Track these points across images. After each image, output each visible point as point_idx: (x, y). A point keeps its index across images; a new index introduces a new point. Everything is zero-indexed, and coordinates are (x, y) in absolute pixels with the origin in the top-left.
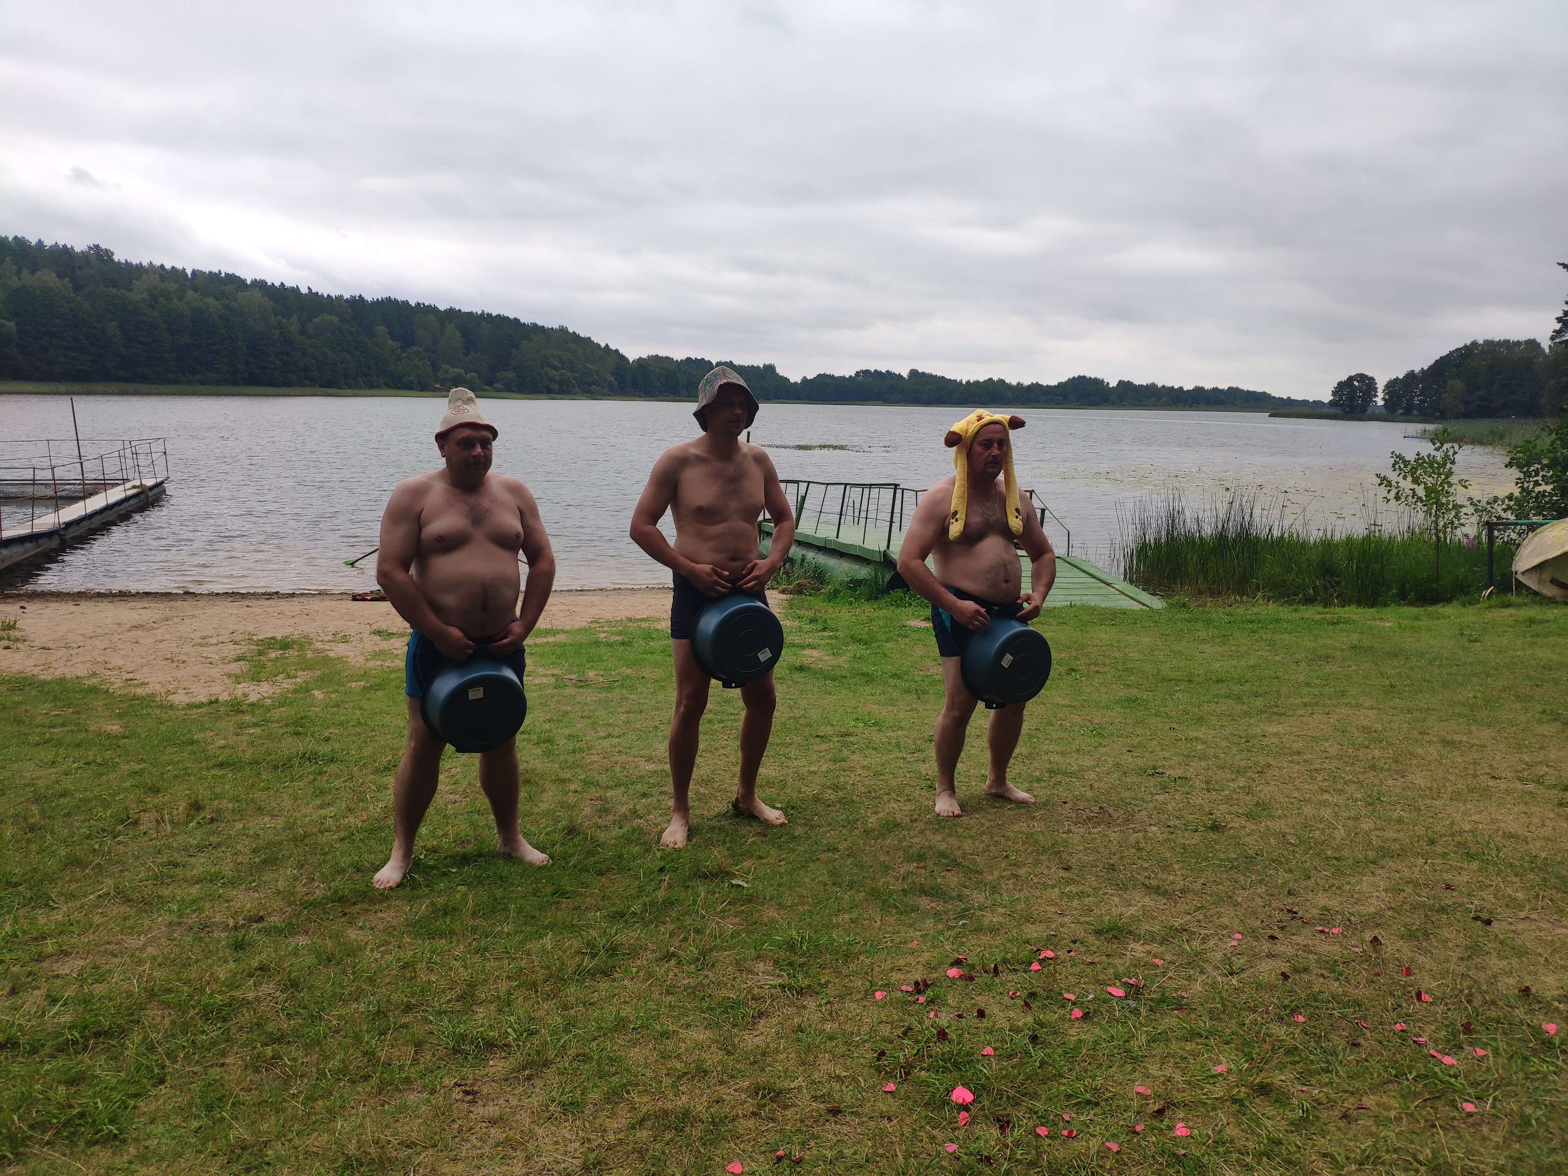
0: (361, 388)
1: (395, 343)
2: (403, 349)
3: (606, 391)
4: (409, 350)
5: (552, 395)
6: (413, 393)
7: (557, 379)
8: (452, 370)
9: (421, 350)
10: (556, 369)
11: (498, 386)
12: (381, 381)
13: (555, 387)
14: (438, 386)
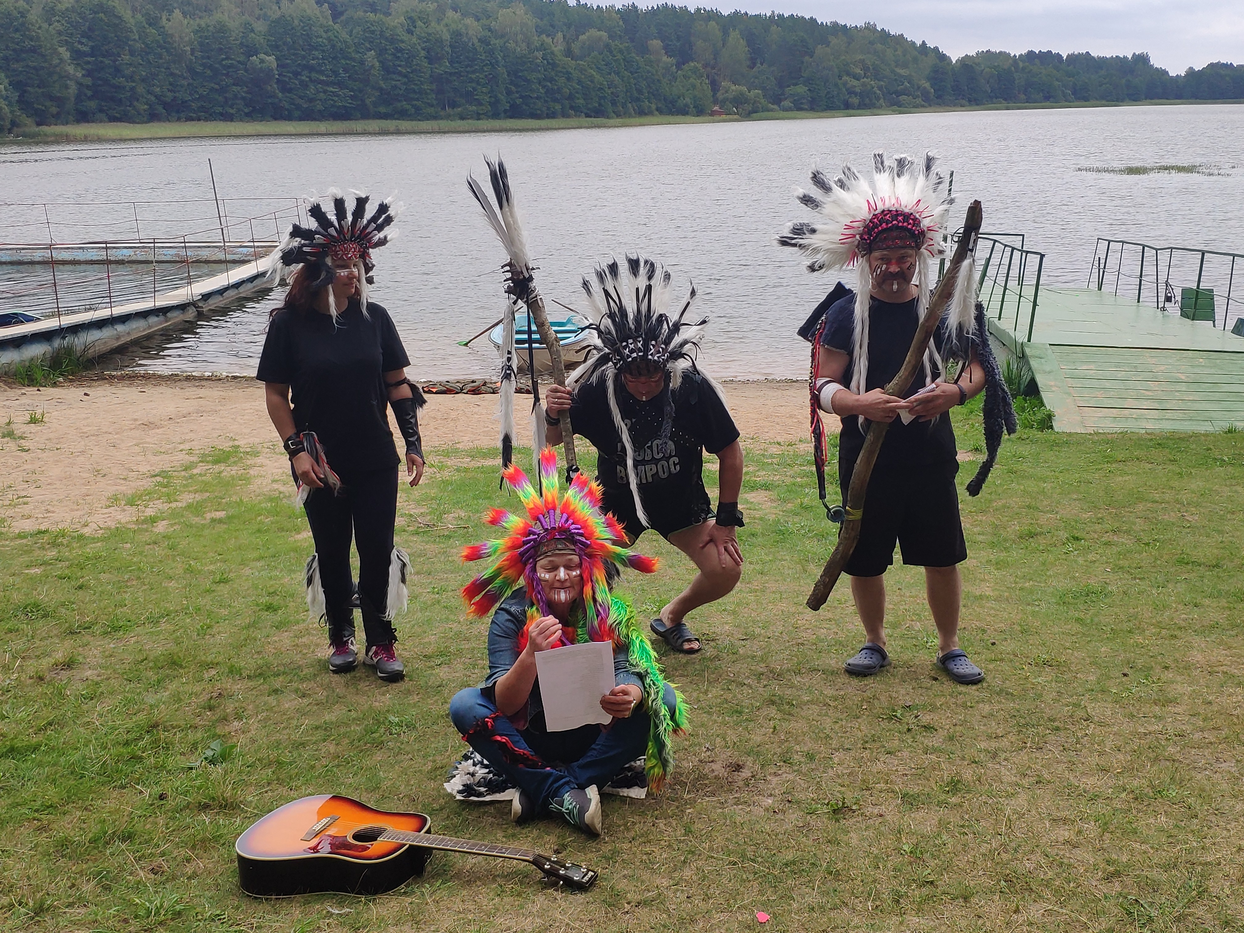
0: (630, 116)
1: (669, 60)
2: (679, 66)
3: (919, 101)
4: (686, 67)
5: (851, 111)
6: (688, 118)
7: (858, 90)
8: (733, 88)
9: (699, 66)
10: (856, 77)
11: (786, 103)
12: (654, 106)
13: (855, 100)
14: (716, 108)
